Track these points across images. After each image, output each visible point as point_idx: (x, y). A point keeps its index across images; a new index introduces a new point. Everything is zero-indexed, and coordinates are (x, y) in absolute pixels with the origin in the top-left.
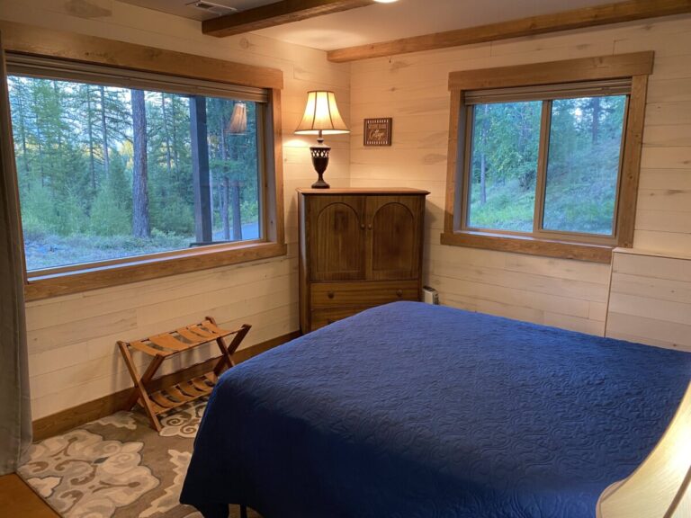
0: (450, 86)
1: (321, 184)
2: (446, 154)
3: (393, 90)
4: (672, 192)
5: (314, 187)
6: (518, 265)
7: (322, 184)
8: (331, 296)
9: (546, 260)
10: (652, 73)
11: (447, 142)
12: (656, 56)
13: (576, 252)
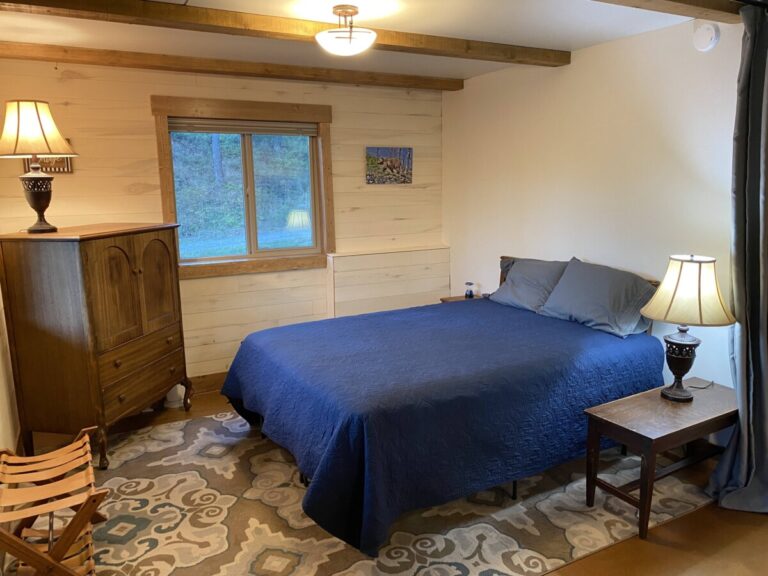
0: (155, 111)
1: (43, 228)
2: (158, 183)
3: (66, 104)
4: (354, 209)
5: (31, 231)
6: (251, 285)
7: (45, 227)
8: (117, 366)
9: (275, 275)
10: (330, 122)
11: (157, 170)
12: (333, 111)
13: (300, 263)
